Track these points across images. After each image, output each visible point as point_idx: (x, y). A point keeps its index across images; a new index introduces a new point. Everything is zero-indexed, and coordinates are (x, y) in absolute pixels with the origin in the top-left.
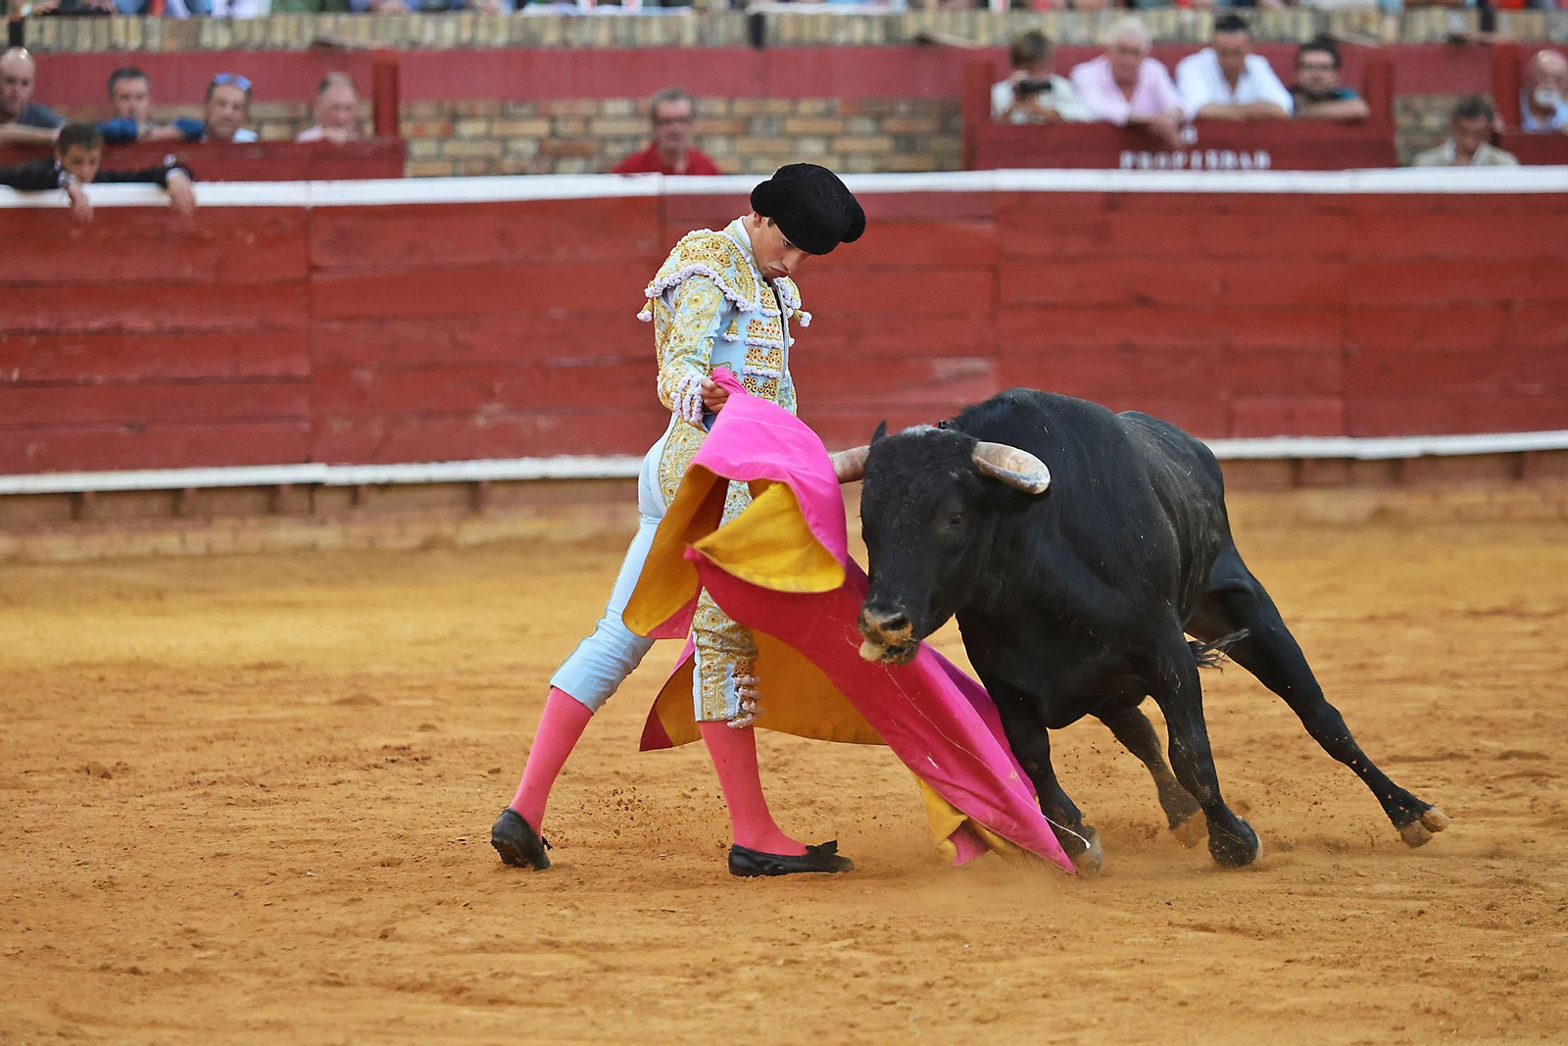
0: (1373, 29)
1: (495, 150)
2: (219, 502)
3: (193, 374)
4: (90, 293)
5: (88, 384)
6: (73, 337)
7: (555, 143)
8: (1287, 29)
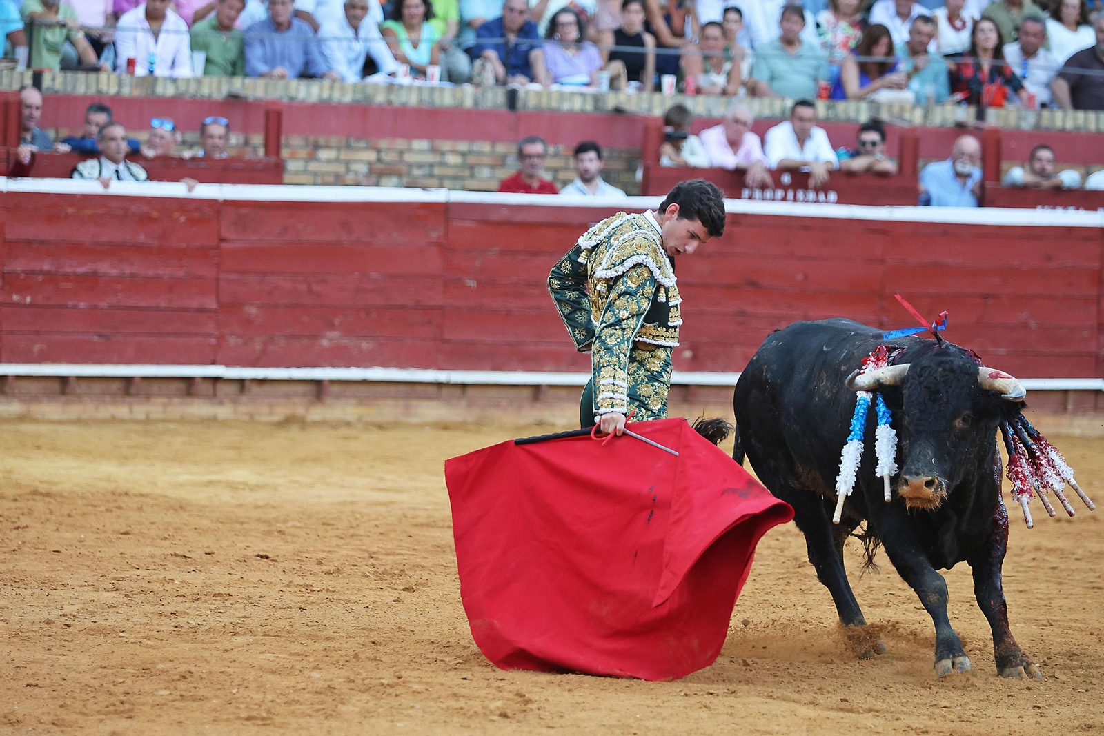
0: (907, 116)
1: (341, 169)
2: (155, 387)
3: (142, 304)
4: (77, 249)
5: (75, 307)
6: (66, 277)
7: (380, 166)
8: (852, 114)
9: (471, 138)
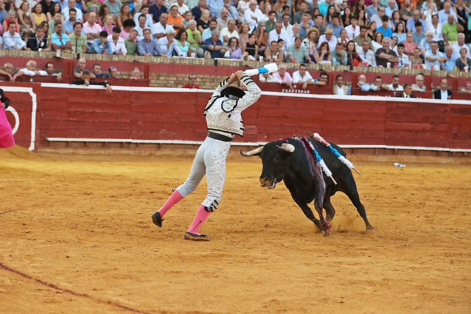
0: (330, 68)
1: (166, 83)
2: (112, 145)
3: (108, 121)
4: (89, 105)
5: (88, 122)
6: (86, 113)
7: (177, 82)
8: (314, 67)
9: (204, 74)
